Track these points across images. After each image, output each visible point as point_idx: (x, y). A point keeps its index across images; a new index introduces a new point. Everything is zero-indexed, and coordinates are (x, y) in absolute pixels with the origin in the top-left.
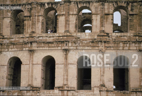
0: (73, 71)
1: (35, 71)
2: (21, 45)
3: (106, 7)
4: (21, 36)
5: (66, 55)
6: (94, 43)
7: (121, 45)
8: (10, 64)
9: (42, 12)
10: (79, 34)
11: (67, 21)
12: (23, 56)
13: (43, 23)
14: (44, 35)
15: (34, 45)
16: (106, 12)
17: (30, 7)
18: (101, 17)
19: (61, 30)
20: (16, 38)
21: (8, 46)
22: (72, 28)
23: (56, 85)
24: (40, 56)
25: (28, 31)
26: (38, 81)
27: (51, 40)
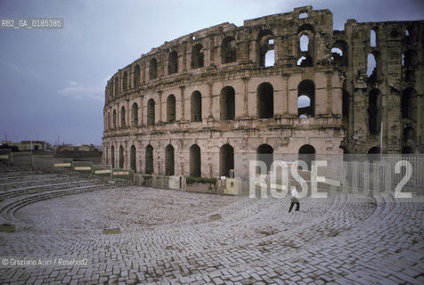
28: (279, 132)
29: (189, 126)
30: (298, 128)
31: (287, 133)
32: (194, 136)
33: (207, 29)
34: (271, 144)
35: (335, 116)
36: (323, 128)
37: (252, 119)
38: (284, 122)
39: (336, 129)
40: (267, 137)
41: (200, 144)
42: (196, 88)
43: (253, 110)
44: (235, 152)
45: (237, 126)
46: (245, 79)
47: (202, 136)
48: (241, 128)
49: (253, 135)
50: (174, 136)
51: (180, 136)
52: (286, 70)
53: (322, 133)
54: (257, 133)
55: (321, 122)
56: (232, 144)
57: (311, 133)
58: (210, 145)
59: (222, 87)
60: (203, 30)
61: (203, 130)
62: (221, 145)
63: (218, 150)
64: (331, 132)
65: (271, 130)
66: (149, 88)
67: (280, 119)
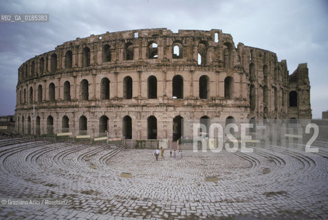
0: (145, 86)
1: (119, 87)
2: (108, 69)
3: (167, 41)
4: (109, 63)
5: (140, 75)
6: (159, 66)
7: (178, 67)
8: (103, 83)
9: (123, 46)
10: (149, 60)
11: (140, 52)
12: (111, 77)
13: (124, 53)
14: (124, 62)
15: (118, 69)
16: (168, 44)
17: (114, 42)
18: (164, 48)
19: (136, 58)
20: (106, 64)
21: (100, 70)
22: (144, 56)
23: (133, 96)
24: (122, 77)
25: (114, 59)
26: (121, 94)
27: (129, 65)
28: (215, 108)
29: (147, 102)
30: (225, 106)
31: (219, 109)
32: (152, 109)
34: (209, 115)
35: (245, 100)
36: (239, 107)
37: (197, 99)
38: (217, 102)
39: (246, 107)
40: (207, 111)
41: (156, 115)
42: (152, 74)
43: (197, 93)
44: (185, 120)
45: (186, 103)
46: (191, 71)
47: (158, 109)
48: (188, 105)
49: (198, 109)
50: (133, 109)
51: (139, 109)
52: (218, 69)
53: (239, 110)
54: (200, 108)
55: (238, 102)
56: (182, 115)
57: (233, 109)
58: (165, 116)
59: (174, 75)
60: (146, 30)
61: (161, 105)
62: (174, 116)
63: (172, 120)
64: (243, 109)
65: (210, 107)
66: (104, 69)
67: (215, 100)
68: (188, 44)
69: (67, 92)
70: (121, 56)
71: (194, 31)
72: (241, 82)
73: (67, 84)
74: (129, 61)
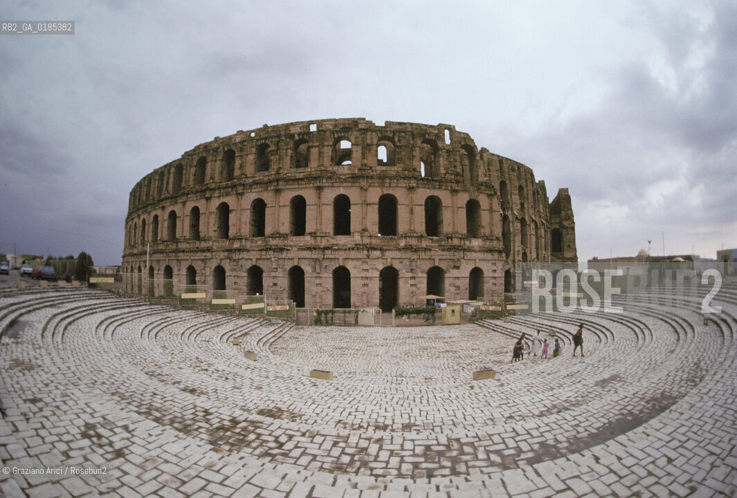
0: (329, 213)
1: (282, 214)
2: (265, 184)
3: (369, 137)
4: (266, 173)
5: (319, 194)
6: (354, 178)
7: (388, 181)
8: (254, 208)
9: (291, 145)
10: (336, 168)
11: (321, 154)
12: (268, 197)
13: (292, 157)
14: (293, 170)
15: (281, 183)
16: (369, 142)
17: (277, 139)
18: (363, 148)
19: (314, 164)
20: (260, 176)
21: (251, 185)
22: (327, 161)
23: (308, 231)
24: (287, 197)
25: (274, 166)
26: (286, 227)
27: (301, 176)
28: (452, 253)
29: (332, 241)
30: (469, 250)
31: (459, 255)
32: (341, 255)
33: (335, 120)
34: (443, 266)
35: (497, 239)
36: (490, 251)
37: (421, 237)
38: (456, 242)
39: (500, 252)
40: (439, 257)
41: (350, 266)
42: (342, 191)
43: (420, 226)
44: (401, 275)
45: (402, 243)
46: (411, 189)
47: (353, 254)
48: (408, 248)
49: (423, 255)
50: (307, 254)
51: (315, 255)
52: (455, 186)
53: (489, 256)
54: (428, 253)
55: (488, 244)
56: (397, 265)
57: (480, 255)
58: (365, 267)
59: (381, 194)
60: (330, 120)
61: (357, 247)
62: (381, 267)
63: (377, 274)
64: (496, 255)
65: (443, 250)
66: (255, 183)
67: (452, 238)
68: (403, 142)
69: (195, 226)
70: (287, 160)
71: (412, 124)
72: (491, 210)
73: (196, 211)
74: (301, 170)
